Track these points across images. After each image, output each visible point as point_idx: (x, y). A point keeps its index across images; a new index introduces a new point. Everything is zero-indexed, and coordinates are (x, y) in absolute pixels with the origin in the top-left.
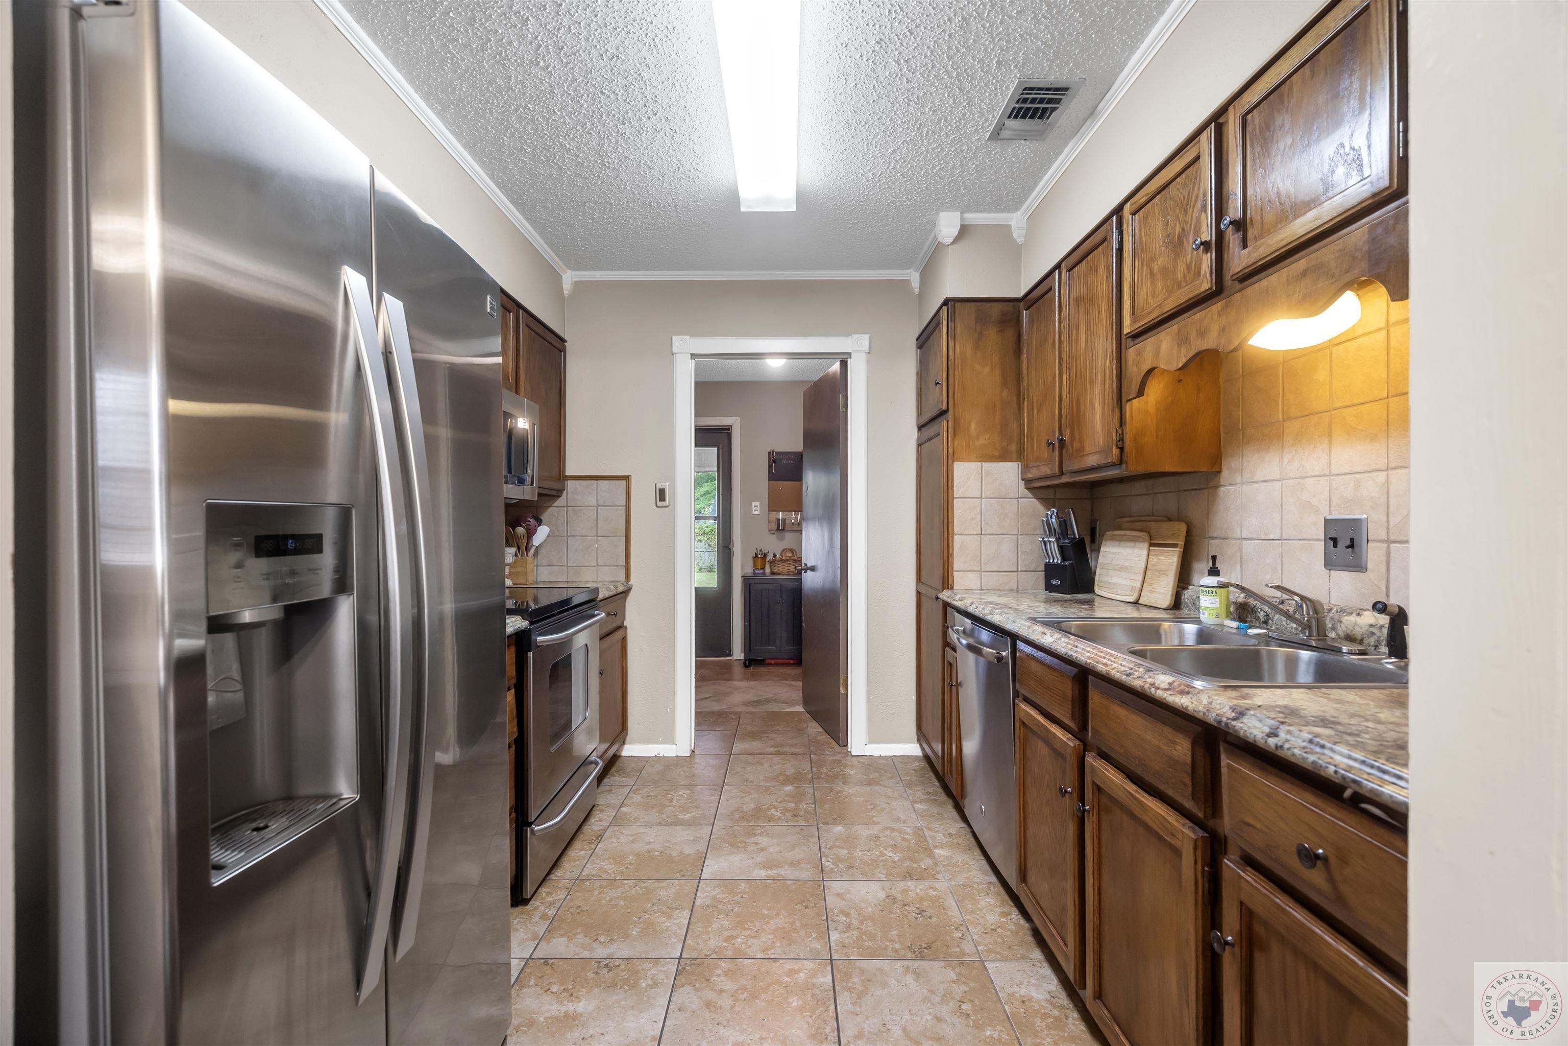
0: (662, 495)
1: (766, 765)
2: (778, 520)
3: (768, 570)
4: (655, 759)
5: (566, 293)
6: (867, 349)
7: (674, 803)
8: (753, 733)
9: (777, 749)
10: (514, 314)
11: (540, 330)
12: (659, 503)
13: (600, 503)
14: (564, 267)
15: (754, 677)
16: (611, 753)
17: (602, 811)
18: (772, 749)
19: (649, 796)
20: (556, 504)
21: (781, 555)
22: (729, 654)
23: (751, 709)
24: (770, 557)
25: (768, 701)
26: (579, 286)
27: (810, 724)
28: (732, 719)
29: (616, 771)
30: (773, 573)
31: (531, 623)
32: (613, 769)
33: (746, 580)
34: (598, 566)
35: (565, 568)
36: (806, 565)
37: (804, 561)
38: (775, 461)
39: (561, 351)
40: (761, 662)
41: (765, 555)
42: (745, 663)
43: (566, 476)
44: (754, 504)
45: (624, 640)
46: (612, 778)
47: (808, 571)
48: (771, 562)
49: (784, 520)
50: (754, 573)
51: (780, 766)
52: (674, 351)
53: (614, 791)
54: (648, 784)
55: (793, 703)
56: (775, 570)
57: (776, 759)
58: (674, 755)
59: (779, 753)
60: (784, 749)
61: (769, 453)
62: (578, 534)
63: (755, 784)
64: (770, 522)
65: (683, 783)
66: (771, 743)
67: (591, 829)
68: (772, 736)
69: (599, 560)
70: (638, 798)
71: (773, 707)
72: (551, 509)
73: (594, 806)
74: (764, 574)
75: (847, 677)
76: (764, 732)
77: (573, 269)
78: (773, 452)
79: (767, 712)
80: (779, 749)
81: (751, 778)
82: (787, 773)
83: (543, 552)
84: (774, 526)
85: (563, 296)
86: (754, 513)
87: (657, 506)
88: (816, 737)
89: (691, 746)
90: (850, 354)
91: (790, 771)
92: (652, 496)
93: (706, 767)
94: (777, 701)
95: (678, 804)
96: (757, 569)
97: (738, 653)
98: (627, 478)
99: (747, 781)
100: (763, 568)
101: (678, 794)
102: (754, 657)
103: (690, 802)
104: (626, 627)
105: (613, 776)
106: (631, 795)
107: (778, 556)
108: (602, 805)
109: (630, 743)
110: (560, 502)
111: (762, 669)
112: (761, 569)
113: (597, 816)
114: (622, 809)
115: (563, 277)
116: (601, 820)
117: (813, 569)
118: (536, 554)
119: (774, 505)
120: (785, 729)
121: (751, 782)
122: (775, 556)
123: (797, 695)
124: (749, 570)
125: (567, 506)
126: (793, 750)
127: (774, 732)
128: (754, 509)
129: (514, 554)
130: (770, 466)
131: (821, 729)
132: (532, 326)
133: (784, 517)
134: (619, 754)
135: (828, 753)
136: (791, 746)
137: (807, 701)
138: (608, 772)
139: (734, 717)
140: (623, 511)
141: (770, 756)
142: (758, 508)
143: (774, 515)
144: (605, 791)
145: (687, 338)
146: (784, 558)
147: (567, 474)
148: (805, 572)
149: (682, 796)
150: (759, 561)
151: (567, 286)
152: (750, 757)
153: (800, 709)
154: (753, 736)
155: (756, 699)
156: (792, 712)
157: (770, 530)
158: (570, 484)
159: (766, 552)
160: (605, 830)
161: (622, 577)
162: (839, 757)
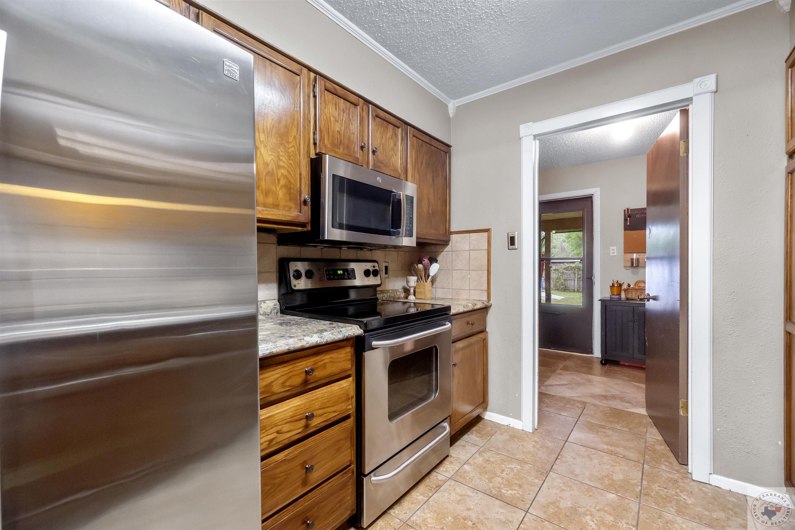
0: (512, 241)
1: (596, 462)
2: (632, 260)
3: (623, 296)
4: (506, 428)
5: (451, 115)
6: (713, 88)
7: (504, 475)
8: (592, 424)
9: (610, 448)
10: (402, 130)
11: (426, 139)
12: (511, 247)
13: (471, 248)
14: (448, 99)
15: (606, 374)
16: (475, 414)
17: (451, 463)
18: (605, 447)
19: (488, 460)
20: (446, 250)
21: (635, 285)
22: (591, 352)
23: (597, 402)
24: (625, 287)
25: (614, 397)
26: (459, 109)
27: (650, 430)
28: (578, 407)
29: (476, 431)
30: (627, 299)
31: (365, 331)
32: (474, 429)
33: (603, 301)
34: (470, 290)
35: (451, 290)
36: (649, 295)
37: (647, 292)
38: (629, 216)
39: (446, 153)
40: (616, 363)
41: (620, 285)
42: (601, 362)
43: (451, 232)
44: (611, 248)
45: (485, 342)
46: (470, 436)
47: (651, 300)
48: (625, 290)
49: (638, 260)
50: (611, 298)
51: (609, 467)
52: (521, 135)
53: (466, 448)
54: (493, 449)
55: (637, 405)
56: (629, 296)
57: (607, 458)
58: (520, 428)
59: (611, 453)
60: (618, 449)
61: (625, 210)
62: (458, 268)
63: (579, 479)
64: (625, 261)
65: (518, 457)
66: (606, 439)
67: (437, 476)
68: (609, 432)
69: (471, 286)
70: (479, 460)
71: (617, 405)
72: (443, 253)
73: (447, 456)
74: (620, 299)
75: (687, 402)
76: (603, 427)
77: (455, 98)
78: (628, 209)
79: (609, 407)
80: (612, 448)
81: (577, 472)
82: (615, 477)
83: (438, 280)
84: (629, 264)
85: (450, 118)
86: (611, 255)
87: (509, 249)
88: (653, 445)
89: (533, 425)
90: (690, 100)
91: (618, 476)
92: (505, 241)
93: (541, 447)
94: (622, 399)
95: (507, 477)
96: (613, 295)
97: (597, 352)
98: (487, 230)
99: (572, 473)
100: (619, 294)
101: (510, 466)
102: (609, 358)
103: (516, 478)
104: (487, 332)
105: (472, 434)
106: (477, 455)
107: (632, 286)
108: (454, 457)
109: (491, 411)
110: (448, 248)
111: (617, 368)
112: (617, 295)
113: (446, 466)
114: (465, 466)
115: (449, 105)
116: (446, 471)
117: (655, 298)
118: (433, 282)
119: (628, 249)
120: (624, 429)
121: (576, 476)
122: (629, 285)
123: (641, 397)
124: (607, 295)
125: (452, 251)
126: (627, 453)
127: (613, 429)
128: (611, 252)
129: (416, 280)
130: (626, 220)
131: (660, 438)
132: (418, 136)
133: (638, 257)
134: (481, 416)
135: (664, 467)
136: (625, 448)
137: (650, 405)
138: (470, 429)
139: (580, 406)
140: (486, 253)
141: (602, 453)
142: (615, 251)
143: (629, 256)
144: (461, 446)
145: (530, 124)
146: (637, 287)
147: (452, 230)
148: (648, 301)
149: (512, 470)
150: (615, 290)
151: (451, 111)
152: (583, 449)
153: (643, 411)
154: (591, 428)
155: (604, 393)
156: (633, 413)
157: (625, 267)
158: (454, 237)
159: (621, 283)
160: (445, 482)
161: (485, 298)
162: (676, 476)
